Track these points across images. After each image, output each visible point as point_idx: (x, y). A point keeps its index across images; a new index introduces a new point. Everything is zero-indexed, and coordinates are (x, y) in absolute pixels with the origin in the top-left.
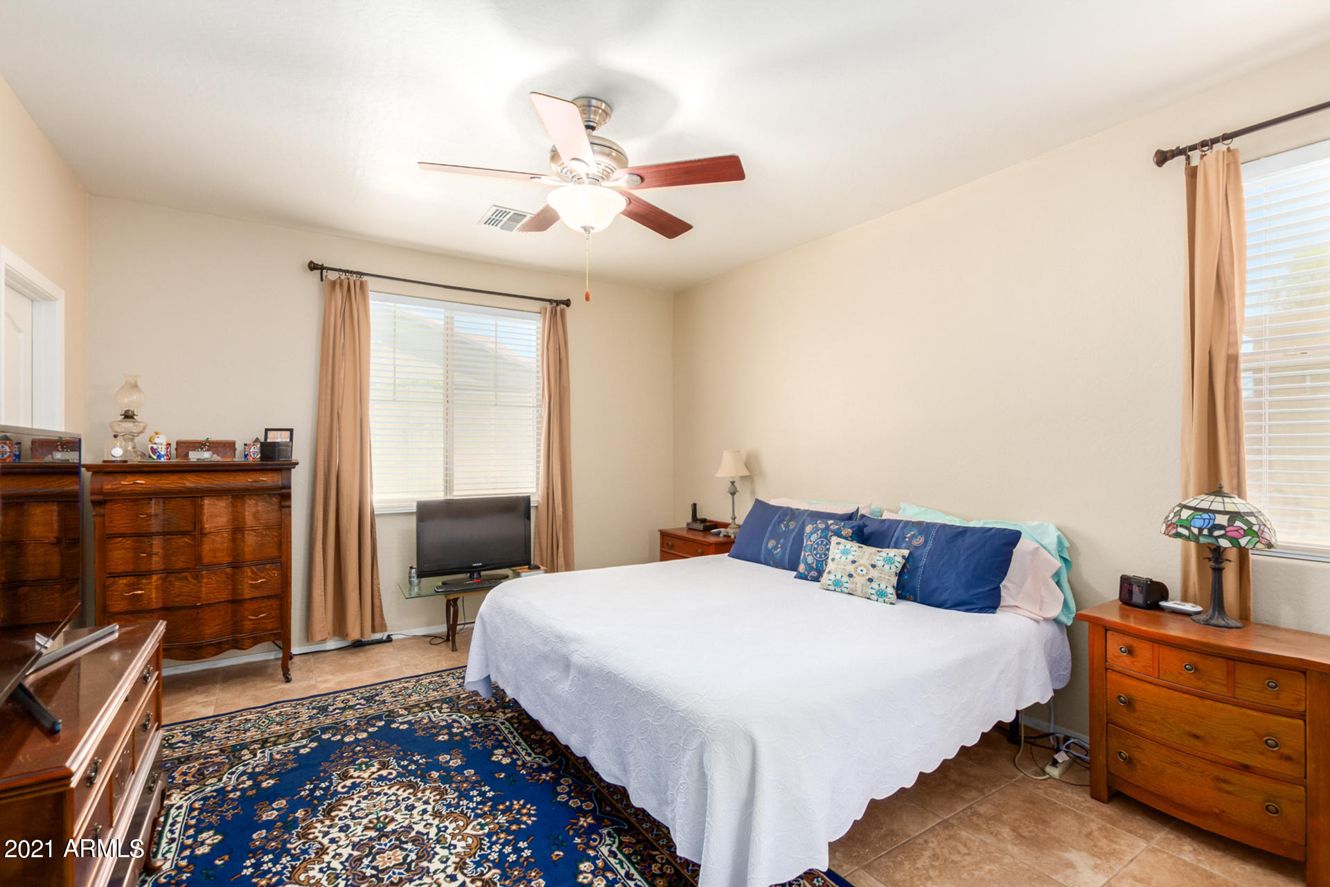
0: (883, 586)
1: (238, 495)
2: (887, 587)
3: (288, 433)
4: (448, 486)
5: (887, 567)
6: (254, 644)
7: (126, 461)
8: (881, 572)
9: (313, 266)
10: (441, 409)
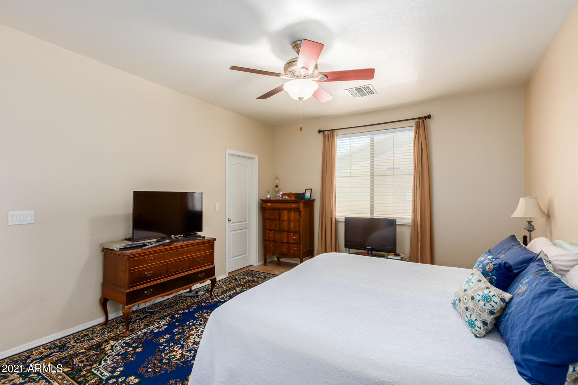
0: (473, 318)
1: (289, 210)
2: (476, 320)
3: (310, 190)
4: (372, 212)
5: (482, 303)
6: (294, 258)
7: (270, 199)
8: (476, 305)
9: (320, 132)
10: (369, 178)
